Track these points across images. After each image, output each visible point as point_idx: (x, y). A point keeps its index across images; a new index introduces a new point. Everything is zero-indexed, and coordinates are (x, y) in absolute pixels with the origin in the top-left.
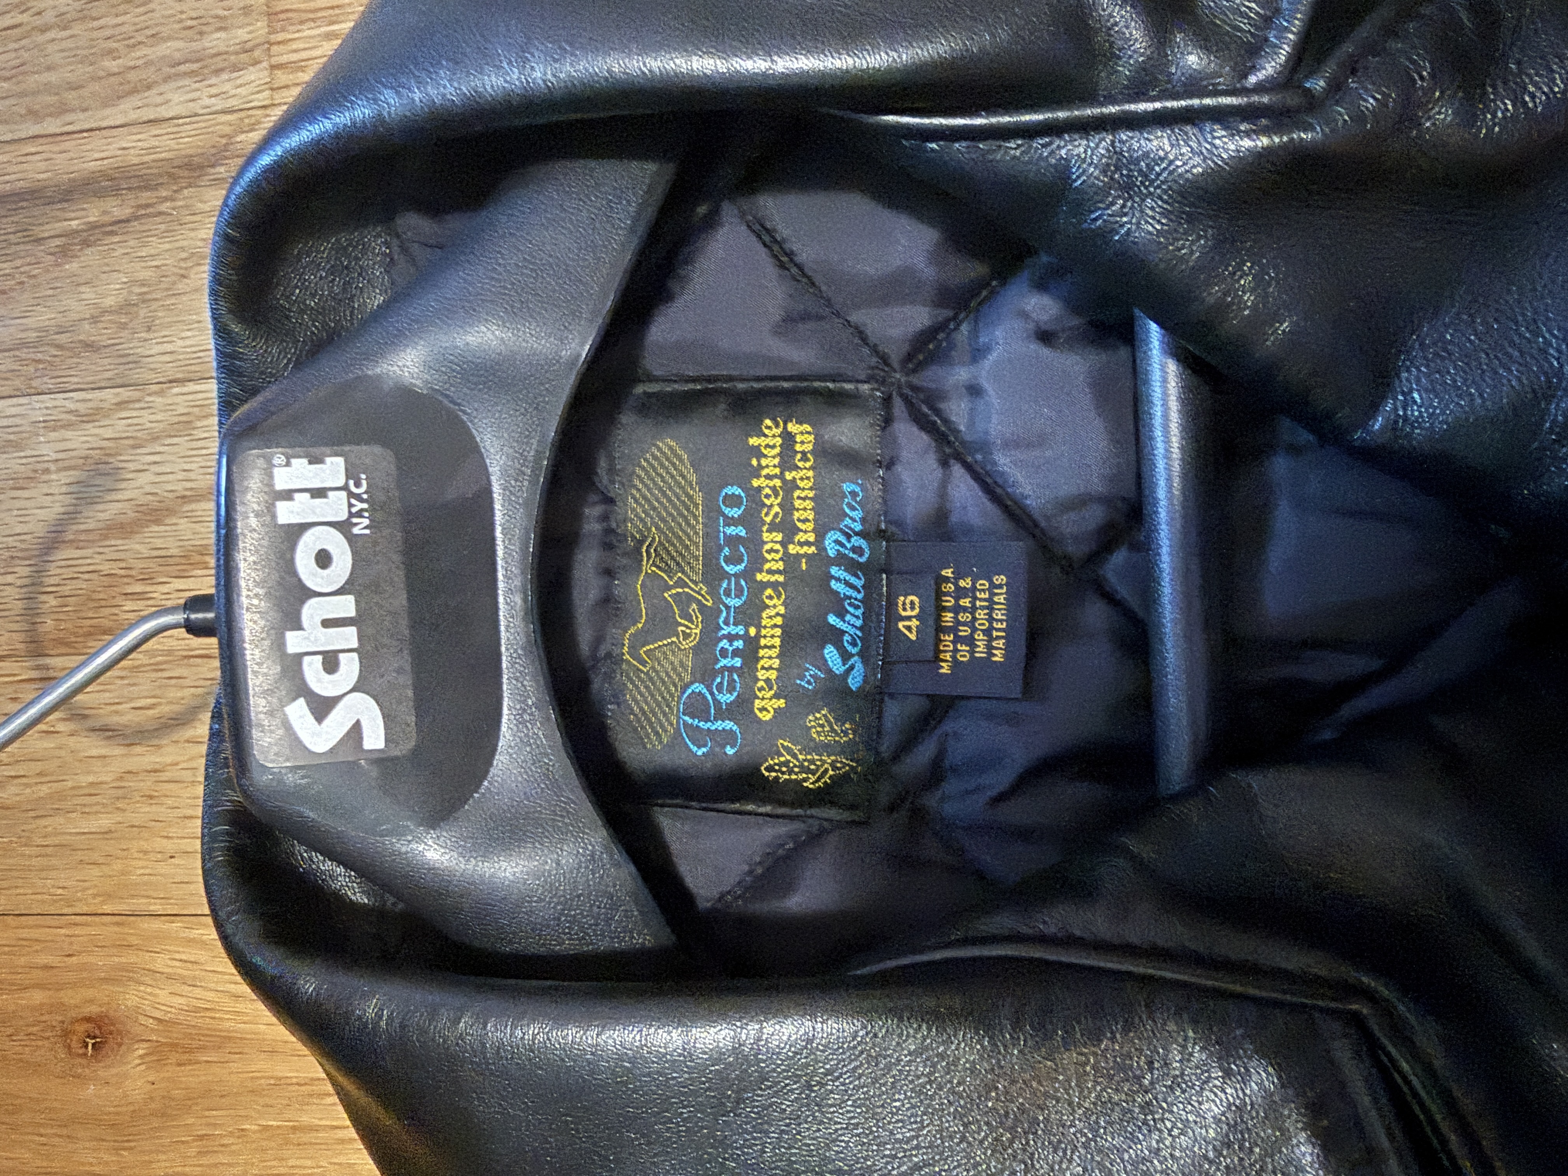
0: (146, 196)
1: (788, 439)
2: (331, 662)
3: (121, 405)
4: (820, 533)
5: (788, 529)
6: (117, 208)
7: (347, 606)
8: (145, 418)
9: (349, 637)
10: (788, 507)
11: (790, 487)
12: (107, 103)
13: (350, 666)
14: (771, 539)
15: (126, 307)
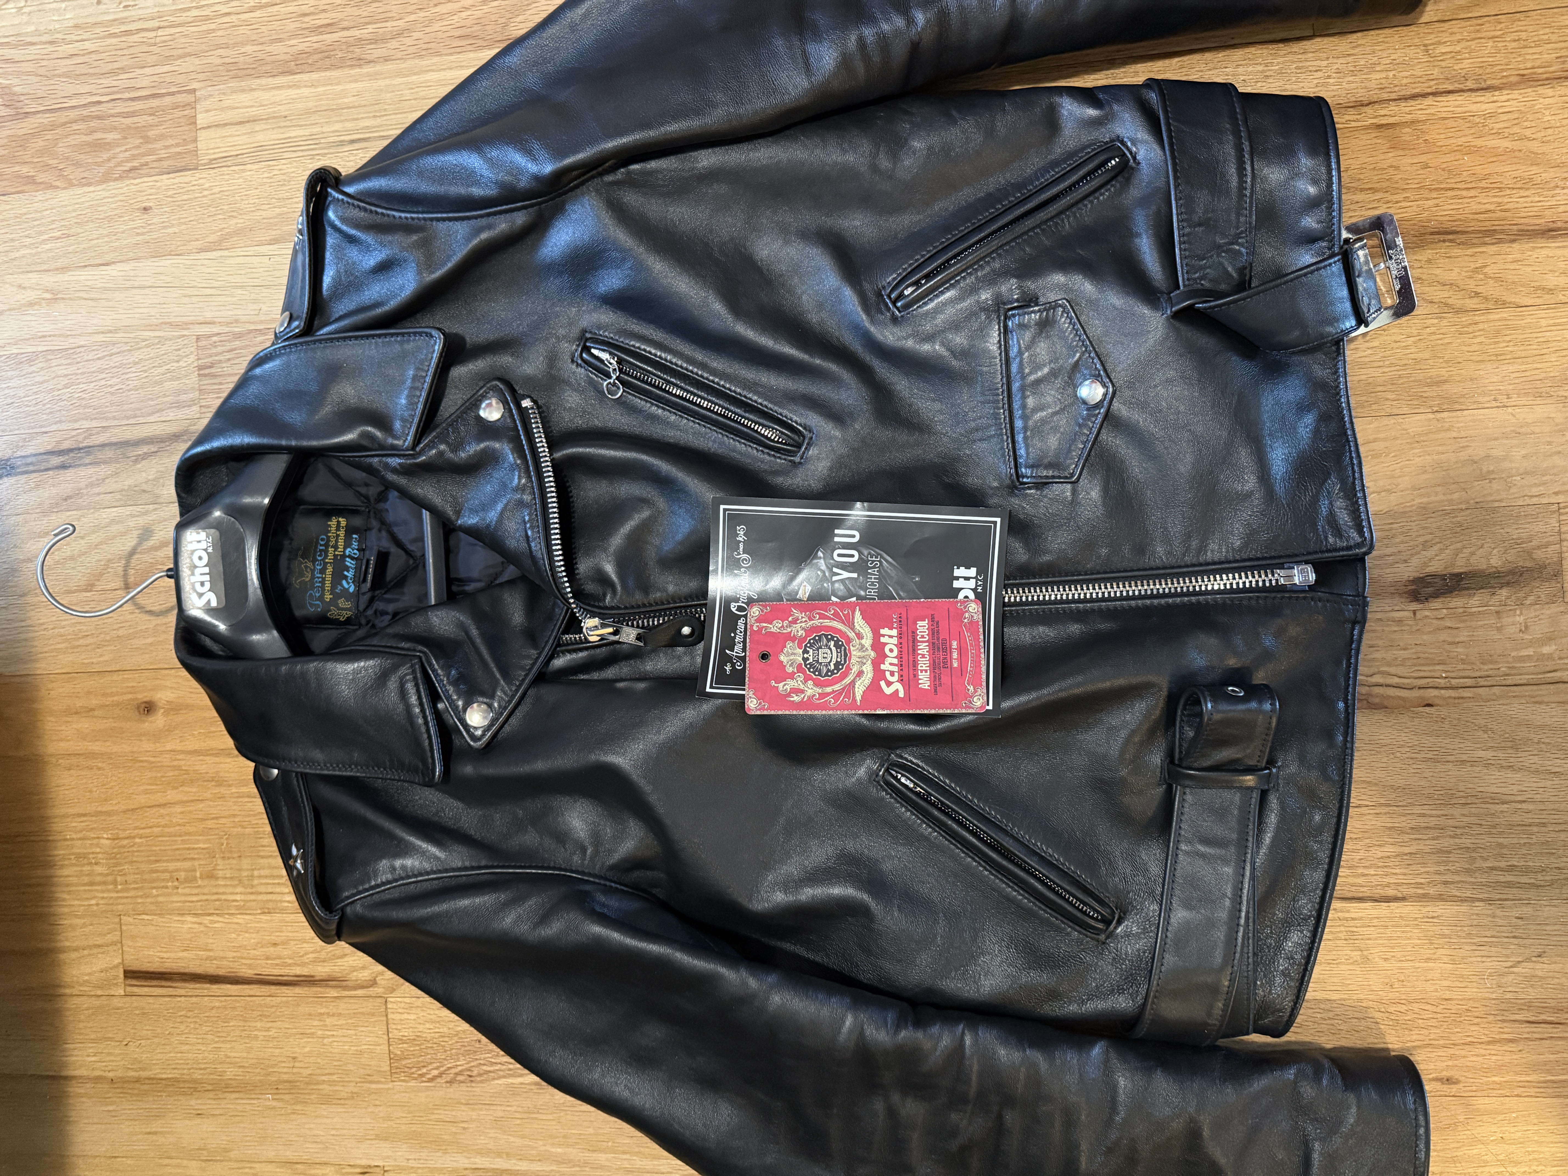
0: (162, 445)
1: (339, 522)
2: (202, 584)
3: (155, 509)
4: (345, 548)
5: (336, 547)
6: (153, 448)
7: (207, 570)
8: (162, 514)
9: (207, 578)
10: (337, 541)
11: (338, 536)
12: (150, 415)
13: (208, 585)
14: (331, 550)
15: (156, 479)
